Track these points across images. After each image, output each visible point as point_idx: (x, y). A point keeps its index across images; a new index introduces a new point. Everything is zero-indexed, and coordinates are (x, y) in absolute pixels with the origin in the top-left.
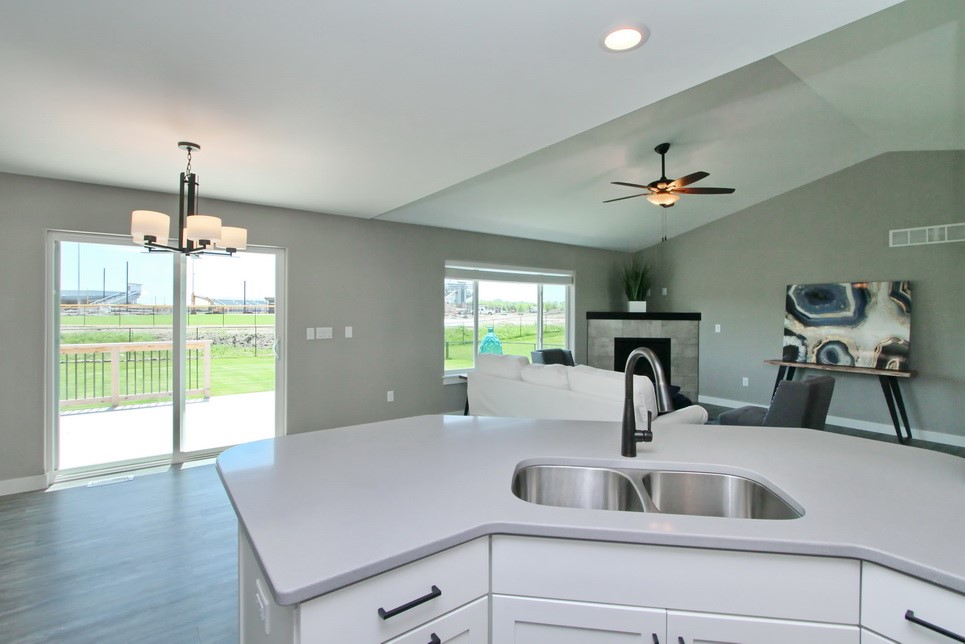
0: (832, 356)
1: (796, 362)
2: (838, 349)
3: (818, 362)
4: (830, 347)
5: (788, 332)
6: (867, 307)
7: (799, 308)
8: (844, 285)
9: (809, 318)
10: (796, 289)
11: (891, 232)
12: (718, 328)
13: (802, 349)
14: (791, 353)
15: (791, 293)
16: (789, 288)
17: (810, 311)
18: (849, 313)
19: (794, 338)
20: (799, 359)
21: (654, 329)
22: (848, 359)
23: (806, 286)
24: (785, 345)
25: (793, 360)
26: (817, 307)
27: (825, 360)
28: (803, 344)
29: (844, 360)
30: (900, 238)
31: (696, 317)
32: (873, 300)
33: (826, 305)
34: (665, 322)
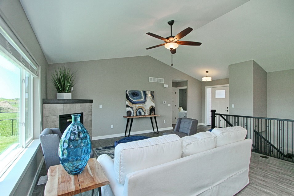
0: (140, 113)
1: (131, 116)
2: (141, 110)
3: (137, 116)
4: (139, 110)
5: (128, 106)
6: (146, 98)
7: (130, 98)
8: (141, 91)
9: (133, 101)
10: (129, 91)
11: (149, 78)
12: (101, 106)
13: (132, 112)
14: (129, 113)
15: (127, 93)
16: (126, 91)
17: (133, 99)
18: (143, 100)
19: (130, 108)
20: (132, 115)
21: (77, 108)
22: (144, 113)
23: (132, 91)
24: (127, 111)
25: (130, 115)
26: (135, 98)
27: (138, 114)
28: (132, 110)
29: (143, 114)
30: (151, 80)
31: (91, 101)
32: (147, 96)
33: (137, 97)
34: (81, 104)
